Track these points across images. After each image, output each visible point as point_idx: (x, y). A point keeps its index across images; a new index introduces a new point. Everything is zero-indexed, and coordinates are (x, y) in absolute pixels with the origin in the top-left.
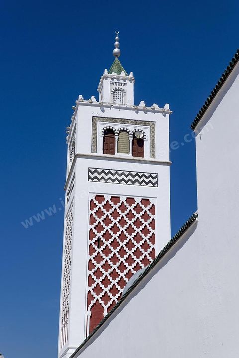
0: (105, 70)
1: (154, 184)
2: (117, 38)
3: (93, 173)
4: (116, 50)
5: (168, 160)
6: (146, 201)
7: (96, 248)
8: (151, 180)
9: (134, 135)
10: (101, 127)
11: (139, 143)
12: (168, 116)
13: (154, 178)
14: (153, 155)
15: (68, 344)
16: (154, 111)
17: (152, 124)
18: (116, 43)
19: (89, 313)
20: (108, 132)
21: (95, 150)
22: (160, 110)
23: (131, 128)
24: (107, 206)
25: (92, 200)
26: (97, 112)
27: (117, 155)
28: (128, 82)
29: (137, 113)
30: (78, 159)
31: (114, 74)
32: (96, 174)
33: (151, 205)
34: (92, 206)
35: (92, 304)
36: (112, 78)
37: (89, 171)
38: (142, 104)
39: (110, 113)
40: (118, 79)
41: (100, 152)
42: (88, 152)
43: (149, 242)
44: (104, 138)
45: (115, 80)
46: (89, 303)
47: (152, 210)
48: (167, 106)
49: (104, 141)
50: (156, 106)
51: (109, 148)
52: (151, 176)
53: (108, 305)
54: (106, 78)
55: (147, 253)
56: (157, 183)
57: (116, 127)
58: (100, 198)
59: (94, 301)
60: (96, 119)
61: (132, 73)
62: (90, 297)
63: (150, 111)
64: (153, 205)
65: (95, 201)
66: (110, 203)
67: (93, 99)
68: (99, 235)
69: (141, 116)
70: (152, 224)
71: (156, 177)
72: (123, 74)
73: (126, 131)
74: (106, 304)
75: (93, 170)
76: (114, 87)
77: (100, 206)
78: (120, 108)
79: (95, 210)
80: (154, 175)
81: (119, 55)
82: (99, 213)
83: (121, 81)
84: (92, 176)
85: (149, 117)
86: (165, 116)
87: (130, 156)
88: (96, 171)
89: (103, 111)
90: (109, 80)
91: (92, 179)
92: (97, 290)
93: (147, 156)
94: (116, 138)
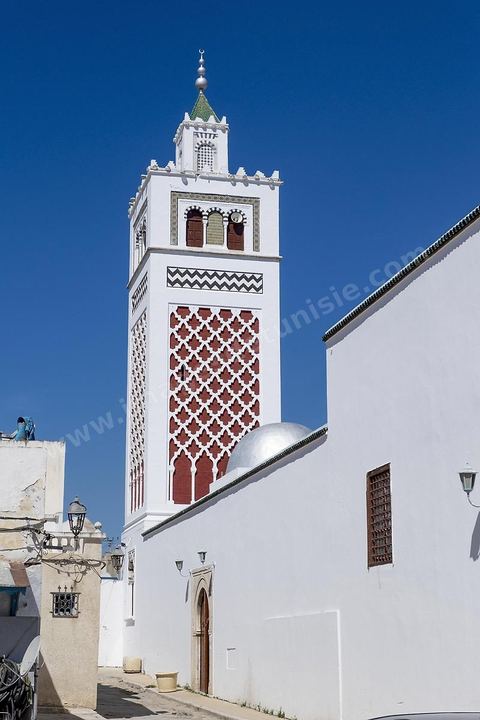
0: (186, 114)
1: (257, 290)
2: (201, 60)
3: (173, 275)
4: (201, 80)
5: (277, 255)
6: (246, 314)
7: (179, 380)
8: (253, 284)
9: (229, 218)
10: (184, 206)
11: (236, 229)
12: (277, 188)
13: (257, 281)
14: (256, 248)
15: (146, 509)
16: (258, 182)
17: (254, 202)
18: (201, 69)
19: (172, 468)
20: (194, 214)
21: (175, 241)
22: (266, 180)
23: (226, 208)
24: (194, 322)
25: (173, 314)
26: (177, 184)
27: (206, 248)
28: (219, 132)
29: (234, 185)
30: (153, 255)
31: (198, 120)
32: (177, 276)
33: (254, 319)
34: (174, 321)
35: (175, 456)
36: (196, 128)
37: (169, 271)
38: (241, 172)
39: (196, 186)
40: (205, 129)
41: (182, 245)
42: (167, 245)
43: (250, 371)
44: (187, 222)
45: (201, 130)
46: (171, 456)
47: (255, 326)
48: (276, 175)
49: (187, 227)
50: (259, 174)
51: (194, 238)
52: (253, 277)
53: (197, 457)
54: (188, 128)
55: (248, 387)
56: (261, 287)
57: (205, 207)
58: (183, 310)
59: (178, 453)
60: (176, 195)
61: (224, 118)
62: (173, 447)
63: (252, 182)
64: (256, 319)
65: (177, 316)
66: (198, 317)
67: (171, 164)
68: (183, 362)
69: (239, 190)
70: (255, 346)
71: (261, 279)
72: (212, 120)
73: (219, 212)
74: (194, 456)
75: (173, 270)
76: (199, 140)
77: (184, 321)
78: (210, 179)
79: (177, 327)
80: (258, 277)
81: (205, 88)
82: (183, 332)
83: (209, 131)
84: (173, 279)
85: (251, 191)
86: (273, 189)
87: (224, 249)
88: (177, 271)
89: (186, 184)
90: (192, 129)
91: (173, 284)
92: (182, 437)
93: (248, 249)
94: (205, 222)
